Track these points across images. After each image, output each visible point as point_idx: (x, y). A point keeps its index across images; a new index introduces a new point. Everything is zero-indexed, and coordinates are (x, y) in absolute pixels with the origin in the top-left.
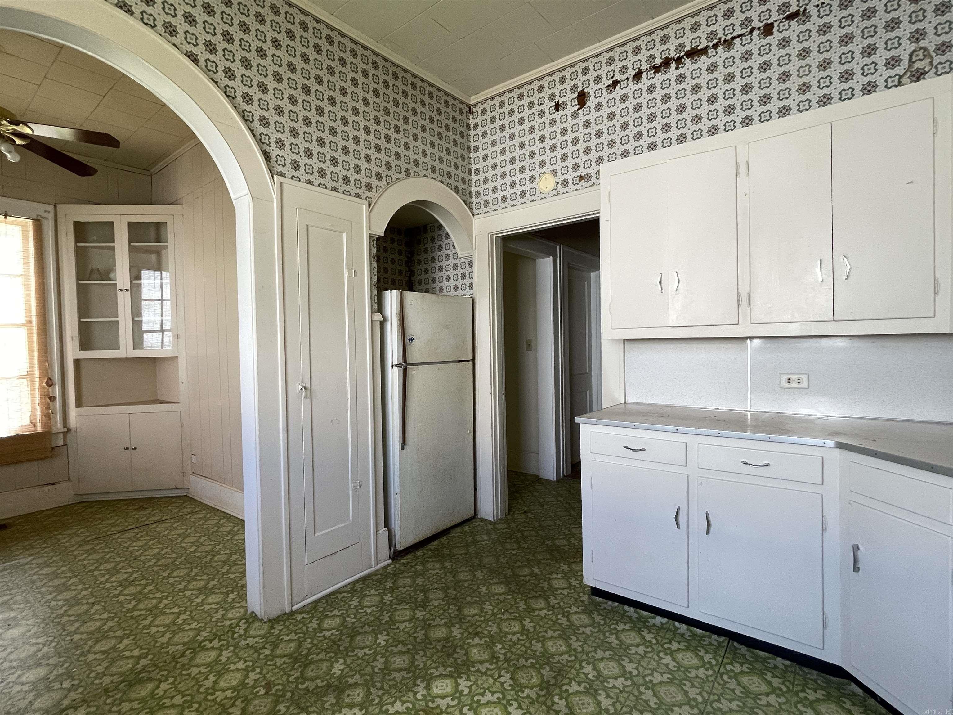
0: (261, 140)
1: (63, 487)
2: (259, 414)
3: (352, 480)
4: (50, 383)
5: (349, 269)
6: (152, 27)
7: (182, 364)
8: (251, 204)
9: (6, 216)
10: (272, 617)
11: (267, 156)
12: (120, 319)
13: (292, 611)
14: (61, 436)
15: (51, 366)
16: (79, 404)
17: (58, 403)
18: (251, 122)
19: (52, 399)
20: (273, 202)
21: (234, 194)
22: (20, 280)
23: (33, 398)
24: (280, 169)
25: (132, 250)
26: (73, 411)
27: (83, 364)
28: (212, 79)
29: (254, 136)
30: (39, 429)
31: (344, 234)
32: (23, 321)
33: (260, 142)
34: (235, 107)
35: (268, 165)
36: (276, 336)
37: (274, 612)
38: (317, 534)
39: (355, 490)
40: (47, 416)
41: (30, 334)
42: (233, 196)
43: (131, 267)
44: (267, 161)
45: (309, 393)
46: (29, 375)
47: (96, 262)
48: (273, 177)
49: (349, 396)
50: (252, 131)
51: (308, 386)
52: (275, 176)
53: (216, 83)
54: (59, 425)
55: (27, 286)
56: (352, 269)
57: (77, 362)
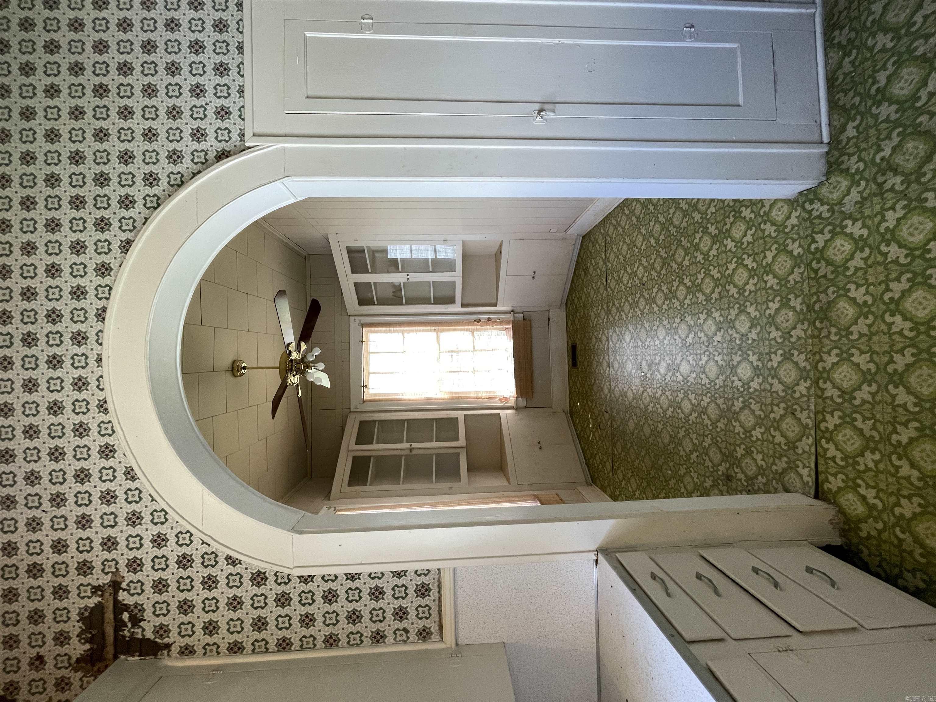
0: (203, 163)
1: (552, 314)
2: (570, 177)
3: (681, 40)
4: (479, 321)
5: (361, 29)
6: (111, 289)
7: (470, 238)
8: (295, 178)
9: (362, 341)
10: (824, 170)
11: (223, 155)
12: (431, 280)
13: (829, 143)
14: (517, 315)
15: (466, 320)
16: (495, 305)
17: (492, 316)
18: (182, 176)
19: (489, 319)
20: (284, 149)
21: (290, 199)
22: (406, 334)
23: (488, 329)
24: (235, 136)
25: (374, 271)
26: (499, 308)
27: (465, 302)
28: (144, 224)
29: (199, 172)
30: (511, 326)
31: (309, 34)
32: (434, 334)
33: (206, 164)
34: (170, 196)
35: (235, 154)
36: (469, 151)
37: (821, 166)
38: (741, 103)
39: (695, 37)
40: (502, 322)
41: (443, 330)
42: (292, 201)
43: (388, 272)
44: (231, 155)
45: (546, 106)
46: (472, 331)
47: (389, 293)
48: (249, 148)
49: (556, 41)
50: (194, 175)
51: (537, 106)
52: (247, 144)
53: (146, 219)
54: (510, 317)
55: (410, 332)
56: (360, 23)
57: (463, 305)
